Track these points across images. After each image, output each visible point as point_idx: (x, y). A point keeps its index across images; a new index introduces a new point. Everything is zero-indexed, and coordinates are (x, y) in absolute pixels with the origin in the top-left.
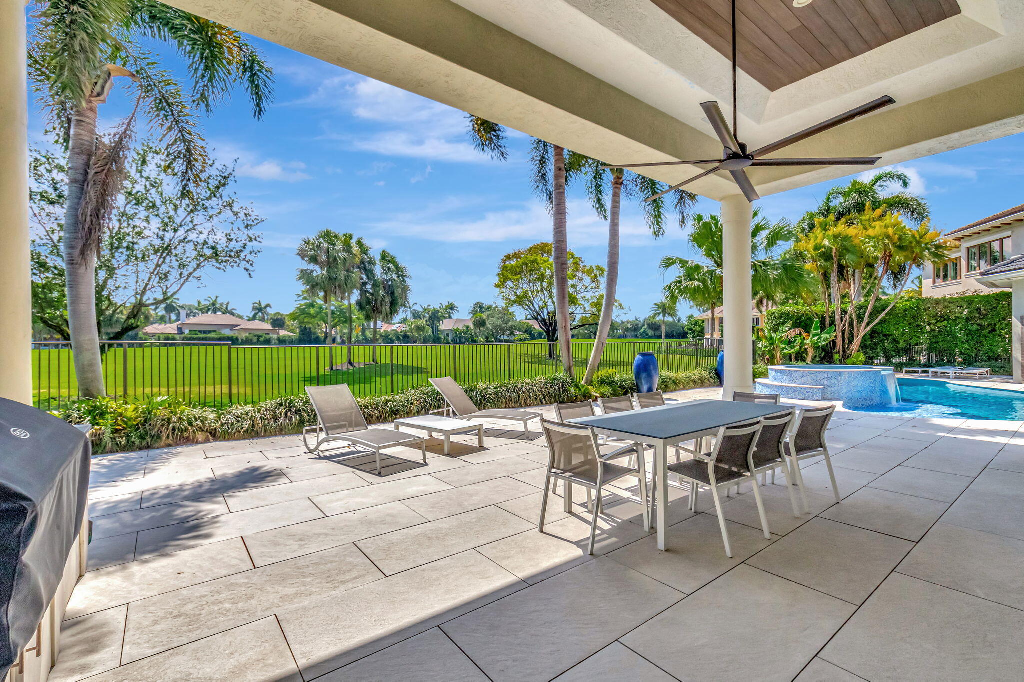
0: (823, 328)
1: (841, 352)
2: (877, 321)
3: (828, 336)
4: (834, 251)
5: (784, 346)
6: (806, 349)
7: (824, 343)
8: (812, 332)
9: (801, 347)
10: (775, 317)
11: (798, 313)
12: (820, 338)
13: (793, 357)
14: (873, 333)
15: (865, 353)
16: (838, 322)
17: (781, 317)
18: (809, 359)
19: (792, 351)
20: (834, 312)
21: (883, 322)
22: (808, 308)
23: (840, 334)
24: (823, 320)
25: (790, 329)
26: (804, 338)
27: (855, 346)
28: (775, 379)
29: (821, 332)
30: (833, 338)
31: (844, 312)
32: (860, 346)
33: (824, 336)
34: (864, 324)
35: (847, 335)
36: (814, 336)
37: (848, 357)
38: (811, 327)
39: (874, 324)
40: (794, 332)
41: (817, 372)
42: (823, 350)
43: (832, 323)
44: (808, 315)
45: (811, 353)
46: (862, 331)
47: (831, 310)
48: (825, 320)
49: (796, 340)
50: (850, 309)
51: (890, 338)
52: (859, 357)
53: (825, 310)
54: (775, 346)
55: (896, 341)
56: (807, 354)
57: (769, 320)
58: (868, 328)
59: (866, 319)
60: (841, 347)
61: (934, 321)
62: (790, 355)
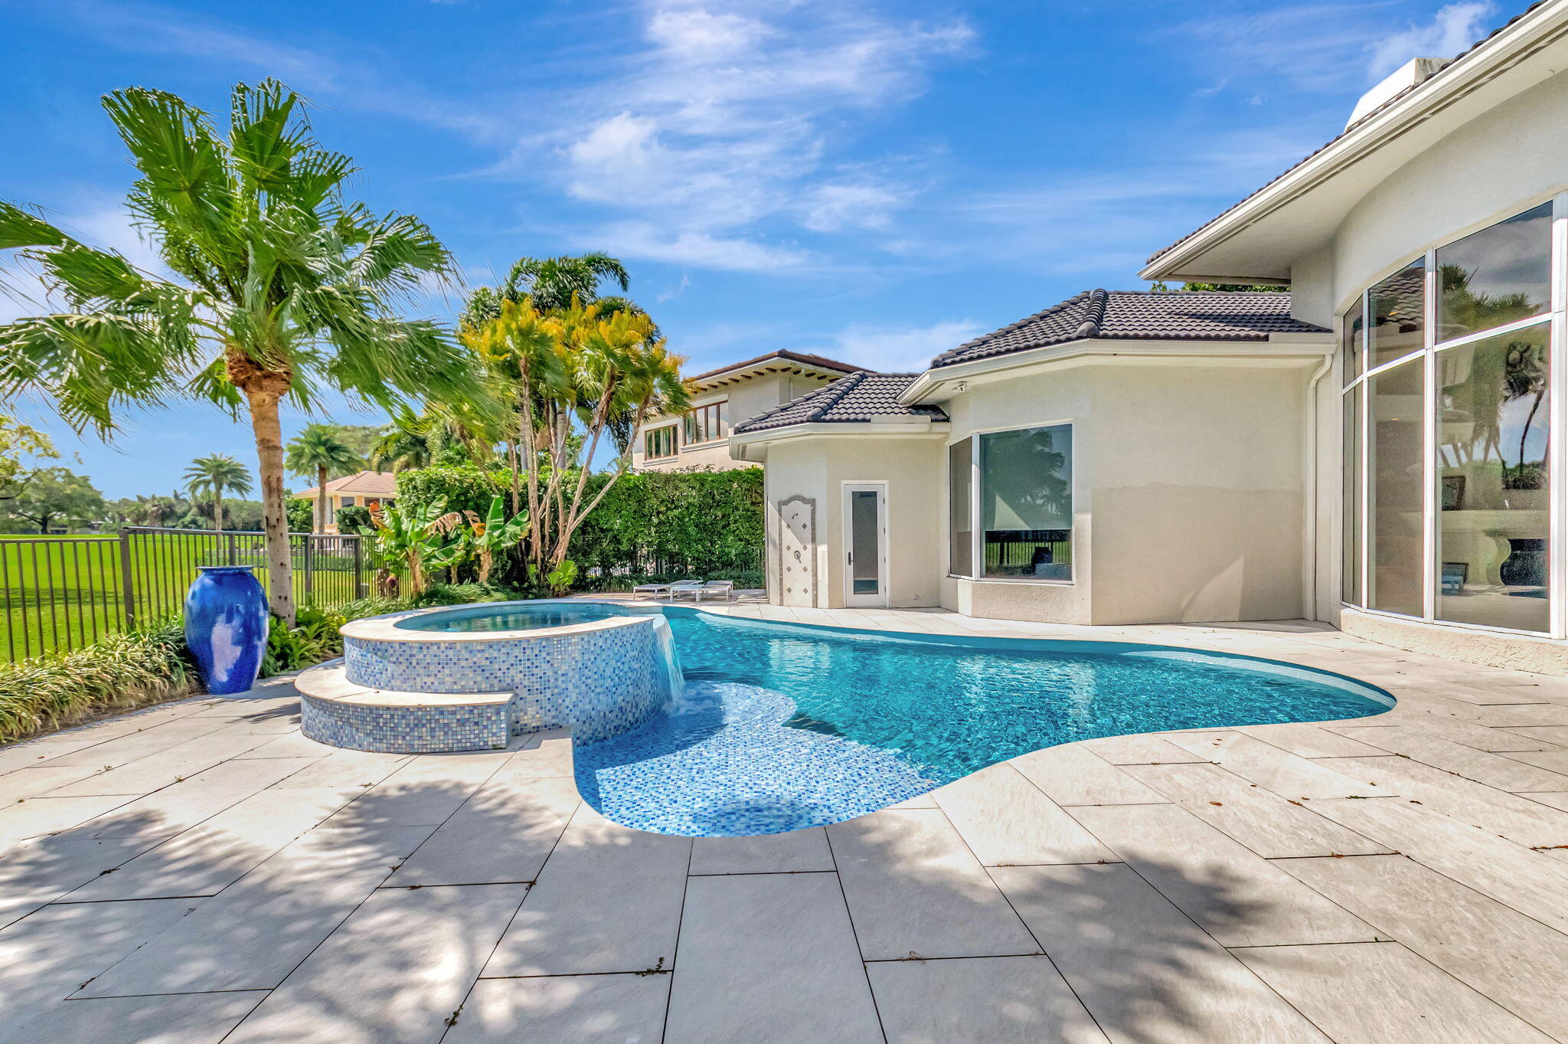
0: (508, 515)
1: (539, 560)
2: (593, 505)
3: (517, 529)
4: (522, 363)
5: (429, 550)
6: (478, 556)
7: (510, 544)
8: (489, 522)
9: (468, 553)
10: (415, 487)
11: (461, 482)
12: (503, 534)
13: (454, 573)
14: (585, 527)
15: (576, 560)
16: (533, 502)
17: (429, 488)
18: (484, 575)
19: (448, 562)
20: (525, 486)
21: (601, 506)
22: (480, 473)
23: (536, 528)
24: (508, 497)
25: (446, 511)
26: (474, 534)
27: (561, 551)
28: (359, 677)
29: (506, 521)
30: (525, 534)
31: (542, 486)
32: (568, 549)
33: (511, 528)
34: (574, 509)
35: (547, 531)
36: (494, 528)
37: (551, 570)
38: (486, 511)
39: (588, 510)
40: (453, 520)
41: (490, 644)
42: (510, 557)
43: (524, 505)
44: (480, 486)
45: (487, 563)
46: (570, 524)
47: (521, 482)
48: (511, 500)
49: (459, 536)
50: (552, 483)
51: (610, 534)
52: (567, 569)
53: (511, 480)
54: (410, 551)
55: (616, 540)
56: (480, 566)
57: (403, 493)
58: (582, 517)
59: (577, 500)
60: (539, 552)
61: (663, 509)
62: (448, 569)
